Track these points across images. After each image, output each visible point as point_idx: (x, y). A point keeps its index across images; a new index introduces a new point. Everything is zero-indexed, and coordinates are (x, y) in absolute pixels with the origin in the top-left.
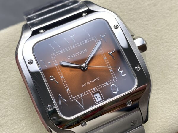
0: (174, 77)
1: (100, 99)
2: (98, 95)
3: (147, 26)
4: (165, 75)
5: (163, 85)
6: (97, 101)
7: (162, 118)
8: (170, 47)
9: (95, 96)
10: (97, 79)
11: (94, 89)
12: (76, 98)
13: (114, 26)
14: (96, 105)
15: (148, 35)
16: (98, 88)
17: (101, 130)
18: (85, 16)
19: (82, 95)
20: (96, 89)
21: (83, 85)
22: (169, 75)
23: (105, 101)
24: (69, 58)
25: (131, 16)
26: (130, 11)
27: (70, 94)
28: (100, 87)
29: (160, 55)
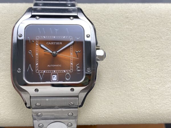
0: (119, 86)
1: (56, 79)
2: (56, 76)
3: (118, 43)
4: (113, 82)
5: (108, 89)
6: (53, 80)
7: (96, 110)
8: (126, 64)
9: (53, 76)
10: (60, 66)
11: (54, 71)
12: (40, 72)
13: (87, 35)
14: (51, 82)
15: (116, 50)
16: (57, 71)
17: (47, 99)
18: (71, 19)
19: (44, 71)
20: (56, 71)
21: (48, 66)
22: (116, 83)
23: (58, 82)
24: (48, 43)
25: (110, 31)
26: (111, 27)
27: (37, 68)
28: (59, 71)
29: (116, 67)
